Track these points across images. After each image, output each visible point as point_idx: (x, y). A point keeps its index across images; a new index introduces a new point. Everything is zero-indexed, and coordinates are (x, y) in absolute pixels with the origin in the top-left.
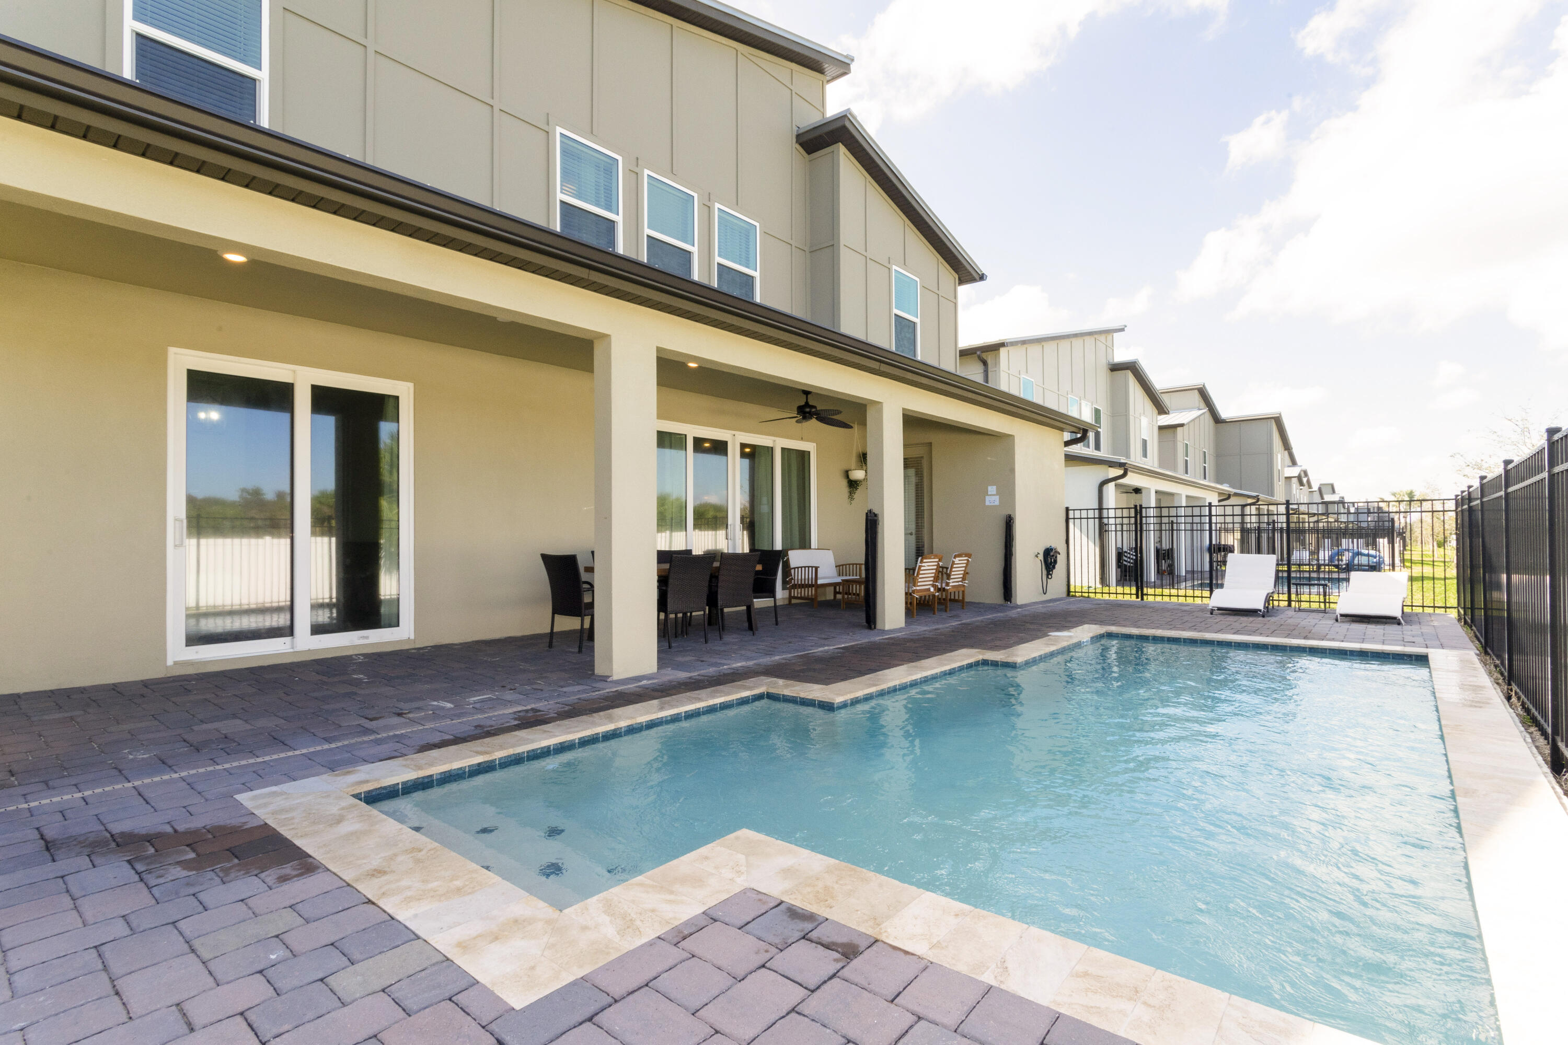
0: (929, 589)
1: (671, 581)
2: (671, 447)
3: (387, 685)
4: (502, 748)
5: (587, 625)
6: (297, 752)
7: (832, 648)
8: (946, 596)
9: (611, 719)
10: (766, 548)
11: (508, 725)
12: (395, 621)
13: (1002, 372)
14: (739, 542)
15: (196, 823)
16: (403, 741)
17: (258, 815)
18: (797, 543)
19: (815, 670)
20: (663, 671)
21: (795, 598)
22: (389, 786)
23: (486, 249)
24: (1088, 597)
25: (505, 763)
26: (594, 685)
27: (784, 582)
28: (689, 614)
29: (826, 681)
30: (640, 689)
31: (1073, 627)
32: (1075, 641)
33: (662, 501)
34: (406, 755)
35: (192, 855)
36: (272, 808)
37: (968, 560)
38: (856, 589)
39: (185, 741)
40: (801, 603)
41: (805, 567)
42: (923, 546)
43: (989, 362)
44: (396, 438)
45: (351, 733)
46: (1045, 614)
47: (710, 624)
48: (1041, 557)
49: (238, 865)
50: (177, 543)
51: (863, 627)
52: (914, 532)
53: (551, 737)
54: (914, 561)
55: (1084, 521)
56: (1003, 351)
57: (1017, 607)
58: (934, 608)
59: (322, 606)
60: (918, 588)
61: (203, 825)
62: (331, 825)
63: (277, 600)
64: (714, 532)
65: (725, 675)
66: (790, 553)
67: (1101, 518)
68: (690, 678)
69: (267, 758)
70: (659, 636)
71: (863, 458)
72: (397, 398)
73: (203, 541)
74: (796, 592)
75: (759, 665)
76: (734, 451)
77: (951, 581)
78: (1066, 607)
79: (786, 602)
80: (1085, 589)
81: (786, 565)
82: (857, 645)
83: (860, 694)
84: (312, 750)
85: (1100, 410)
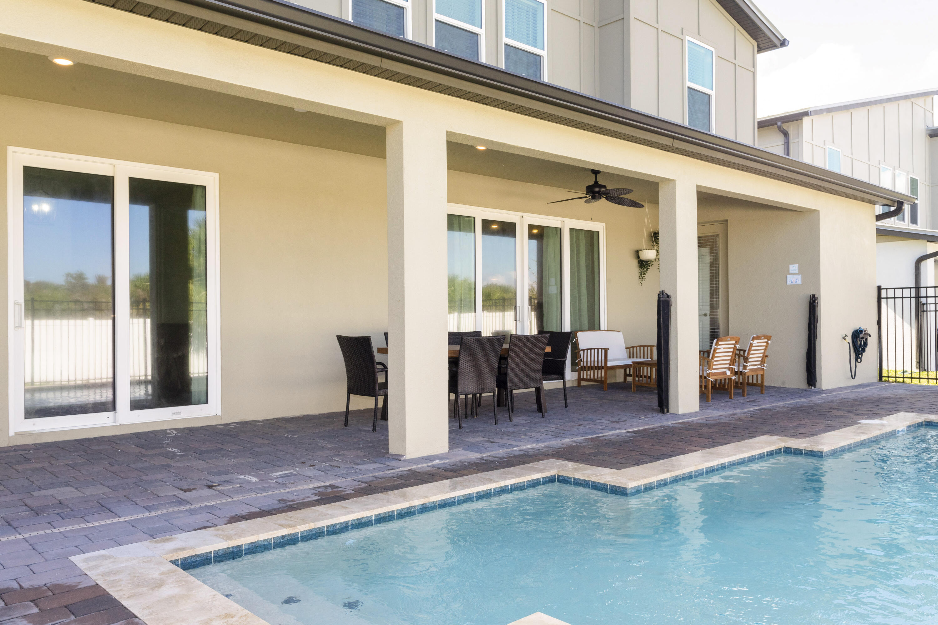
0: (725, 373)
1: (461, 363)
2: (460, 230)
3: (198, 459)
4: (304, 522)
5: (380, 405)
6: (122, 519)
7: (623, 431)
8: (744, 379)
9: (405, 498)
10: (554, 329)
11: (309, 500)
12: (203, 398)
13: (804, 143)
14: (526, 323)
15: (39, 581)
16: (214, 512)
17: (90, 576)
18: (586, 324)
19: (605, 454)
20: (454, 451)
21: (584, 380)
22: (203, 554)
23: (285, 42)
24: (904, 382)
25: (306, 536)
26: (388, 464)
27: (573, 364)
28: (478, 395)
29: (618, 465)
30: (433, 469)
31: (886, 415)
32: (888, 429)
33: (452, 282)
34: (217, 525)
35: (36, 610)
36: (101, 570)
37: (767, 343)
38: (646, 371)
39: (26, 505)
40: (591, 385)
41: (594, 349)
42: (718, 328)
43: (791, 133)
44: (204, 224)
45: (168, 503)
46: (854, 400)
47: (499, 405)
48: (849, 339)
49: (75, 621)
50: (17, 325)
51: (653, 410)
52: (708, 313)
53: (349, 513)
54: (708, 343)
55: (899, 301)
56: (806, 120)
57: (822, 392)
58: (731, 392)
59: (139, 383)
60: (713, 371)
61: (44, 583)
62: (153, 589)
63: (100, 377)
64: (501, 313)
65: (515, 456)
66: (579, 334)
67: (918, 297)
68: (481, 459)
69: (96, 524)
70: (450, 417)
71: (655, 237)
72: (204, 188)
73: (37, 322)
74: (585, 374)
75: (549, 447)
76: (522, 232)
77: (749, 364)
78: (879, 393)
79: (576, 384)
80: (900, 374)
81: (575, 346)
82: (650, 429)
83: (654, 479)
84: (134, 517)
85: (917, 180)
